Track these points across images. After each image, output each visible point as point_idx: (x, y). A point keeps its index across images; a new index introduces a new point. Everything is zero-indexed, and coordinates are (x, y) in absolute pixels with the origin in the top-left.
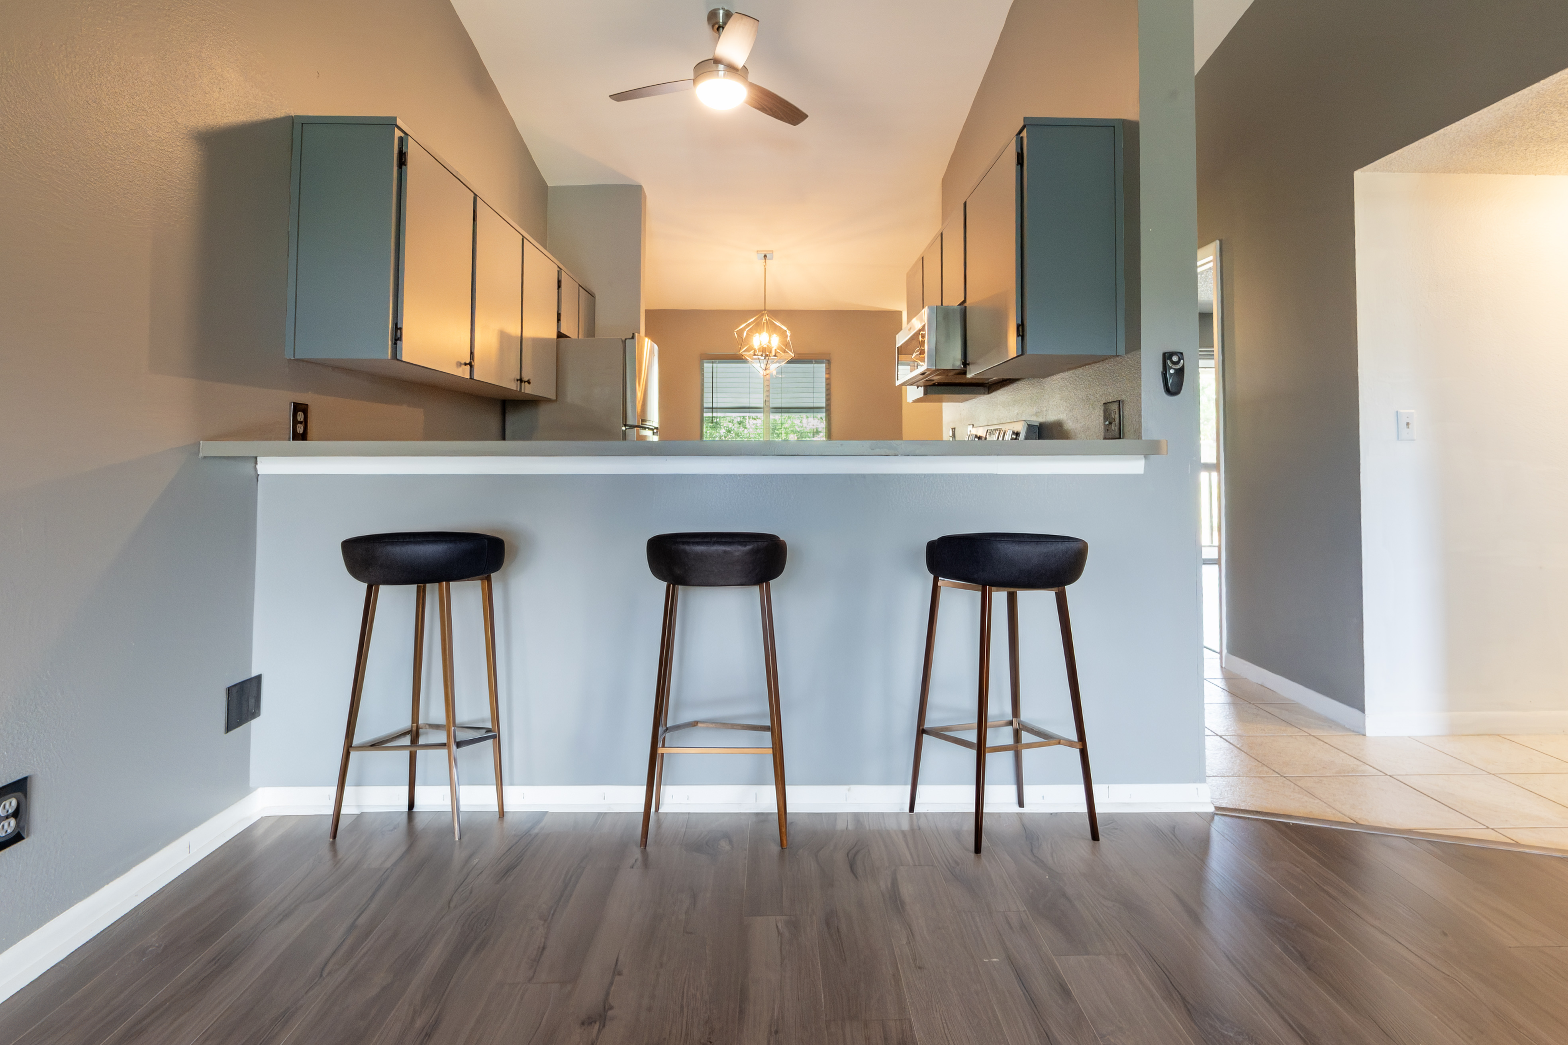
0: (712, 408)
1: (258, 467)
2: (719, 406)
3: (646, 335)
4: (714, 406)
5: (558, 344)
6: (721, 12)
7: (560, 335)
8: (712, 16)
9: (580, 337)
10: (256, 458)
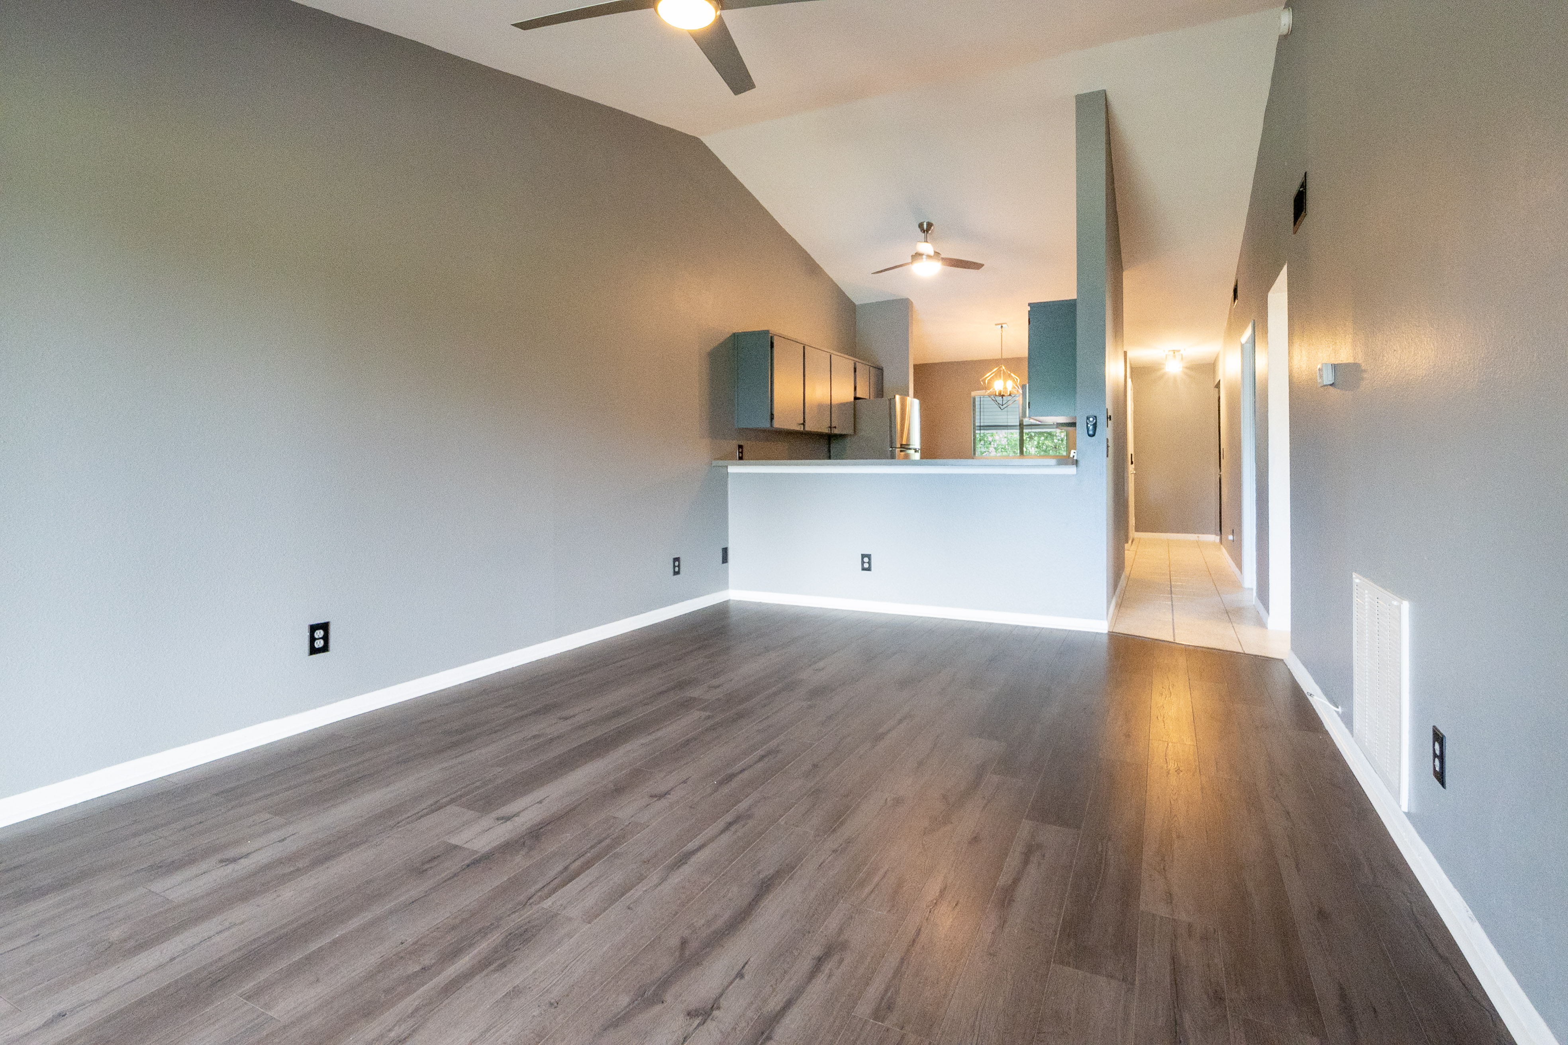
0: (980, 426)
1: (728, 469)
2: (985, 424)
3: (915, 397)
4: (982, 424)
5: (854, 402)
6: (925, 224)
7: (856, 398)
8: (921, 226)
9: (871, 398)
10: (727, 466)
